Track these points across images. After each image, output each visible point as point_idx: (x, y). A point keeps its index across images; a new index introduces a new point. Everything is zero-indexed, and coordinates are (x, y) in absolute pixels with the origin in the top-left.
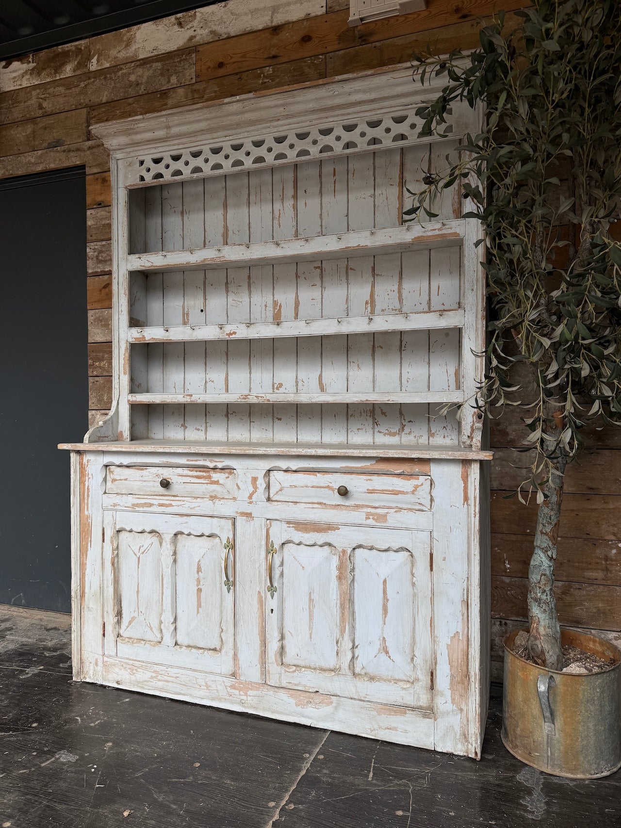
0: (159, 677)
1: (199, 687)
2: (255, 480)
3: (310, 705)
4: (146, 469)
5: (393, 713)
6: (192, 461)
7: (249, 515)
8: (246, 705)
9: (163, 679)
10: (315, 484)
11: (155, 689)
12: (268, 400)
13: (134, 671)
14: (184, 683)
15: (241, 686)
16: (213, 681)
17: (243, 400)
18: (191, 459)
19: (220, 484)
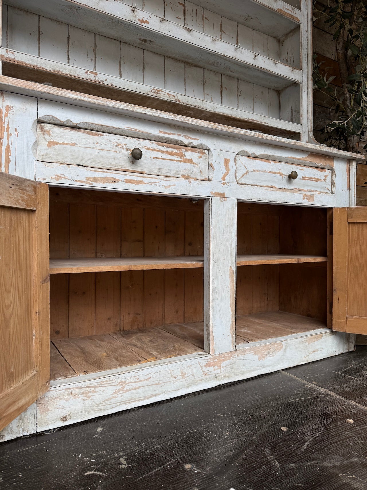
0: (127, 387)
1: (174, 379)
2: (227, 161)
3: (268, 356)
4: (101, 135)
5: (316, 340)
6: (165, 133)
7: (222, 196)
8: (220, 377)
9: (130, 387)
10: (270, 170)
11: (120, 404)
12: (179, 101)
13: (91, 394)
14: (157, 382)
15: (216, 360)
16: (189, 366)
17: (155, 95)
18: (165, 131)
19: (194, 163)
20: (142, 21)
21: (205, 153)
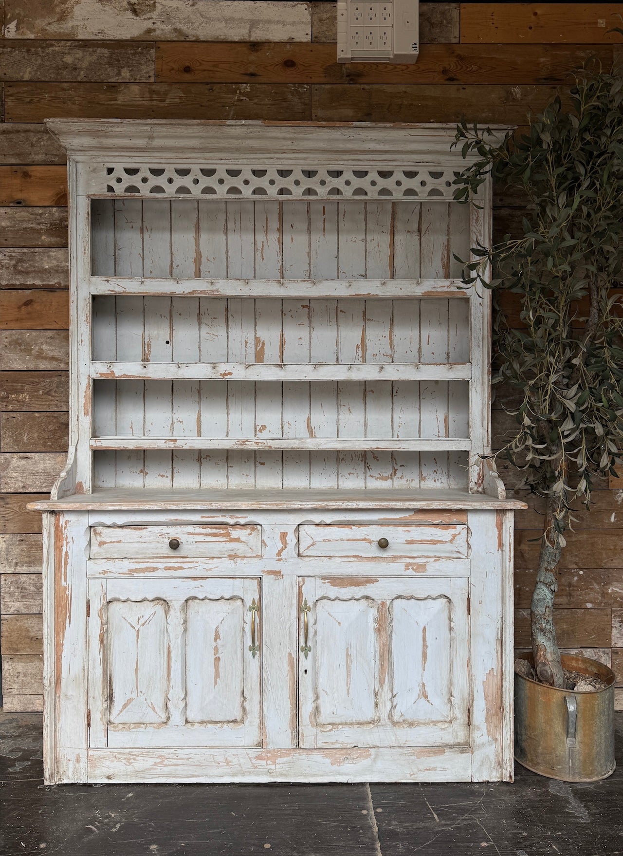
0: (166, 762)
1: (217, 764)
2: (284, 535)
3: (347, 762)
4: (146, 528)
5: (432, 754)
6: (208, 517)
7: (277, 574)
8: (275, 774)
9: (170, 763)
10: (350, 537)
11: (159, 776)
12: (270, 447)
13: (132, 761)
14: (197, 763)
15: (269, 755)
16: (234, 755)
17: (240, 447)
18: (207, 515)
19: (242, 542)
20: (225, 374)
21: (257, 528)
